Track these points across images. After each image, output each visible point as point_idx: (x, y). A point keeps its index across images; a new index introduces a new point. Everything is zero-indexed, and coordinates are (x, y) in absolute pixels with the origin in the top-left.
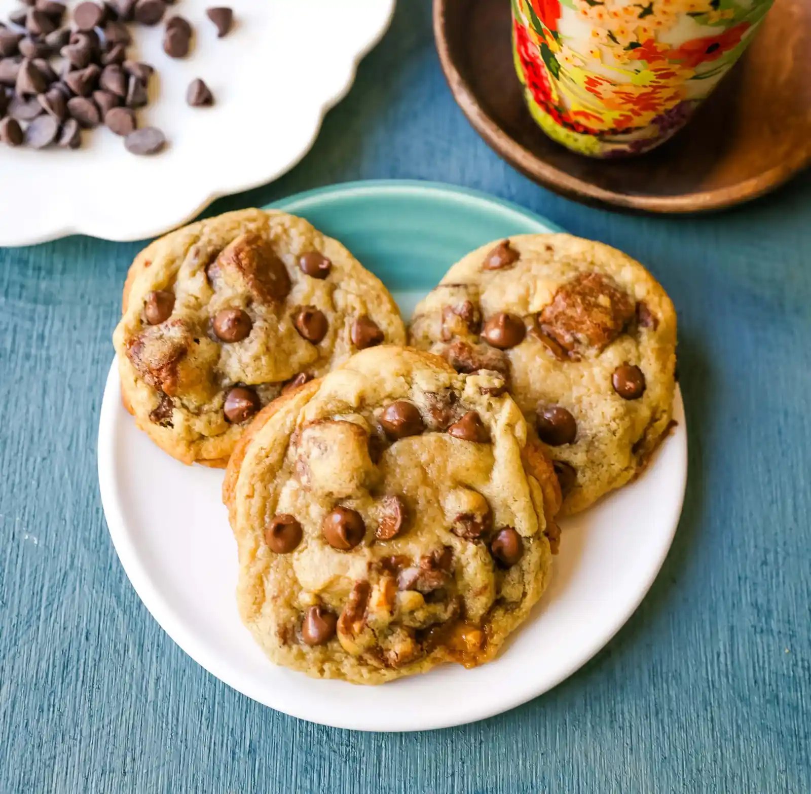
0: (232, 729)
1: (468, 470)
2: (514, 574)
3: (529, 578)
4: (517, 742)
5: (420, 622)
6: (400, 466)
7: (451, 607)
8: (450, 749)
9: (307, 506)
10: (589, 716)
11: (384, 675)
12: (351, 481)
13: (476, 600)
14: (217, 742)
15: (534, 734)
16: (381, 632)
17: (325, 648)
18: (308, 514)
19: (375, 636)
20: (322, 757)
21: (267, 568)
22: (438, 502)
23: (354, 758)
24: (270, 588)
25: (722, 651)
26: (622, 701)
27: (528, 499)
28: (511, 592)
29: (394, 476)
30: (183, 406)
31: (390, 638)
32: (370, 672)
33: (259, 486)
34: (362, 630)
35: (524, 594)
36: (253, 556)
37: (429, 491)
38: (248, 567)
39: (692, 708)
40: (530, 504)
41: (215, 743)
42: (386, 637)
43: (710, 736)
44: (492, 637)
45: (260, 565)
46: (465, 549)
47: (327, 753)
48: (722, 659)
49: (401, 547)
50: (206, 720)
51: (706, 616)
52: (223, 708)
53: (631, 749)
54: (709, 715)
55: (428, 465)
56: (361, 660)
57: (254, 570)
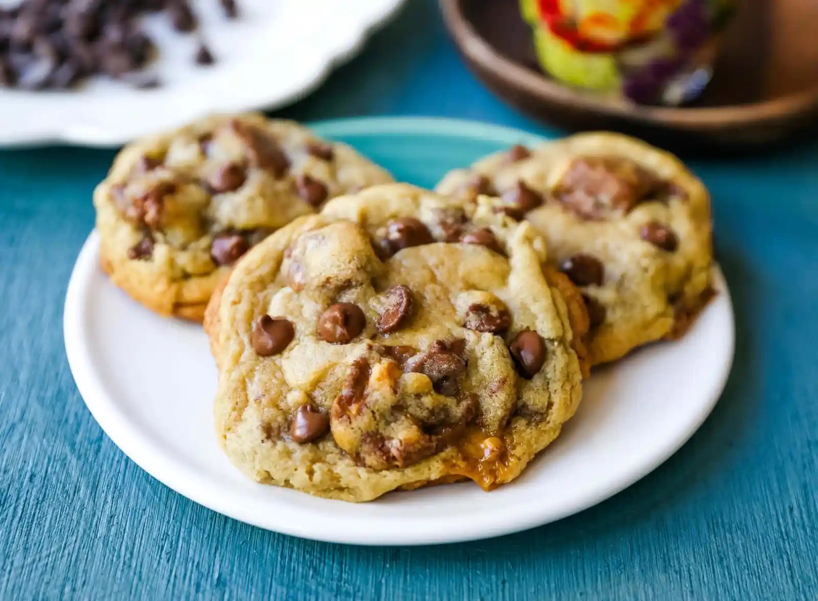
0: (198, 563)
1: (481, 271)
2: (537, 381)
3: (555, 386)
4: (548, 582)
5: (427, 408)
6: (405, 267)
7: (465, 404)
8: (465, 586)
9: (302, 307)
10: (637, 560)
11: (385, 476)
12: (350, 262)
13: (494, 397)
14: (178, 575)
15: (570, 574)
16: (382, 416)
17: (315, 448)
18: (301, 314)
19: (375, 419)
20: (307, 590)
21: (252, 370)
22: (449, 300)
23: (347, 594)
24: (254, 389)
25: (795, 506)
26: (677, 548)
27: (550, 301)
28: (534, 398)
29: (399, 273)
30: (167, 242)
31: (393, 425)
32: (369, 472)
33: (247, 293)
34: (359, 412)
35: (550, 405)
36: (237, 360)
37: (438, 288)
38: (230, 372)
39: (764, 555)
40: (552, 306)
41: (175, 576)
42: (388, 423)
43: (790, 582)
44: (514, 448)
45: (243, 369)
46: (479, 340)
47: (313, 587)
48: (796, 512)
49: (405, 339)
50: (167, 554)
51: (773, 475)
52: (188, 543)
53: (692, 592)
54: (786, 563)
55: (437, 268)
56: (358, 459)
57: (235, 375)
